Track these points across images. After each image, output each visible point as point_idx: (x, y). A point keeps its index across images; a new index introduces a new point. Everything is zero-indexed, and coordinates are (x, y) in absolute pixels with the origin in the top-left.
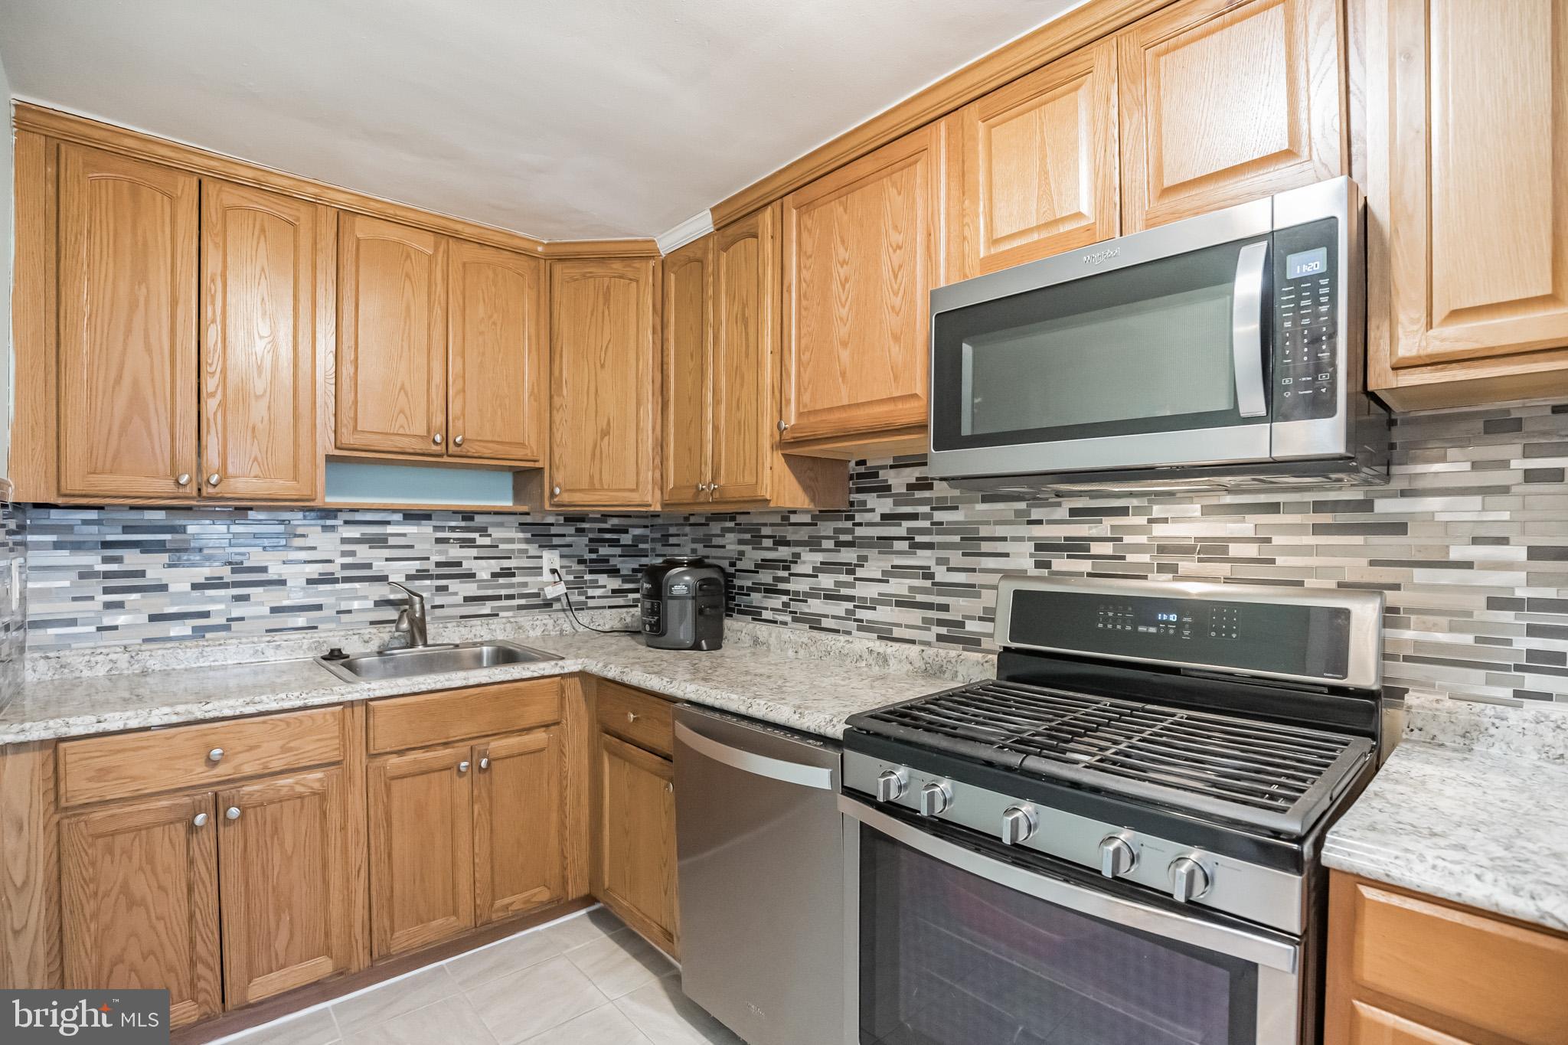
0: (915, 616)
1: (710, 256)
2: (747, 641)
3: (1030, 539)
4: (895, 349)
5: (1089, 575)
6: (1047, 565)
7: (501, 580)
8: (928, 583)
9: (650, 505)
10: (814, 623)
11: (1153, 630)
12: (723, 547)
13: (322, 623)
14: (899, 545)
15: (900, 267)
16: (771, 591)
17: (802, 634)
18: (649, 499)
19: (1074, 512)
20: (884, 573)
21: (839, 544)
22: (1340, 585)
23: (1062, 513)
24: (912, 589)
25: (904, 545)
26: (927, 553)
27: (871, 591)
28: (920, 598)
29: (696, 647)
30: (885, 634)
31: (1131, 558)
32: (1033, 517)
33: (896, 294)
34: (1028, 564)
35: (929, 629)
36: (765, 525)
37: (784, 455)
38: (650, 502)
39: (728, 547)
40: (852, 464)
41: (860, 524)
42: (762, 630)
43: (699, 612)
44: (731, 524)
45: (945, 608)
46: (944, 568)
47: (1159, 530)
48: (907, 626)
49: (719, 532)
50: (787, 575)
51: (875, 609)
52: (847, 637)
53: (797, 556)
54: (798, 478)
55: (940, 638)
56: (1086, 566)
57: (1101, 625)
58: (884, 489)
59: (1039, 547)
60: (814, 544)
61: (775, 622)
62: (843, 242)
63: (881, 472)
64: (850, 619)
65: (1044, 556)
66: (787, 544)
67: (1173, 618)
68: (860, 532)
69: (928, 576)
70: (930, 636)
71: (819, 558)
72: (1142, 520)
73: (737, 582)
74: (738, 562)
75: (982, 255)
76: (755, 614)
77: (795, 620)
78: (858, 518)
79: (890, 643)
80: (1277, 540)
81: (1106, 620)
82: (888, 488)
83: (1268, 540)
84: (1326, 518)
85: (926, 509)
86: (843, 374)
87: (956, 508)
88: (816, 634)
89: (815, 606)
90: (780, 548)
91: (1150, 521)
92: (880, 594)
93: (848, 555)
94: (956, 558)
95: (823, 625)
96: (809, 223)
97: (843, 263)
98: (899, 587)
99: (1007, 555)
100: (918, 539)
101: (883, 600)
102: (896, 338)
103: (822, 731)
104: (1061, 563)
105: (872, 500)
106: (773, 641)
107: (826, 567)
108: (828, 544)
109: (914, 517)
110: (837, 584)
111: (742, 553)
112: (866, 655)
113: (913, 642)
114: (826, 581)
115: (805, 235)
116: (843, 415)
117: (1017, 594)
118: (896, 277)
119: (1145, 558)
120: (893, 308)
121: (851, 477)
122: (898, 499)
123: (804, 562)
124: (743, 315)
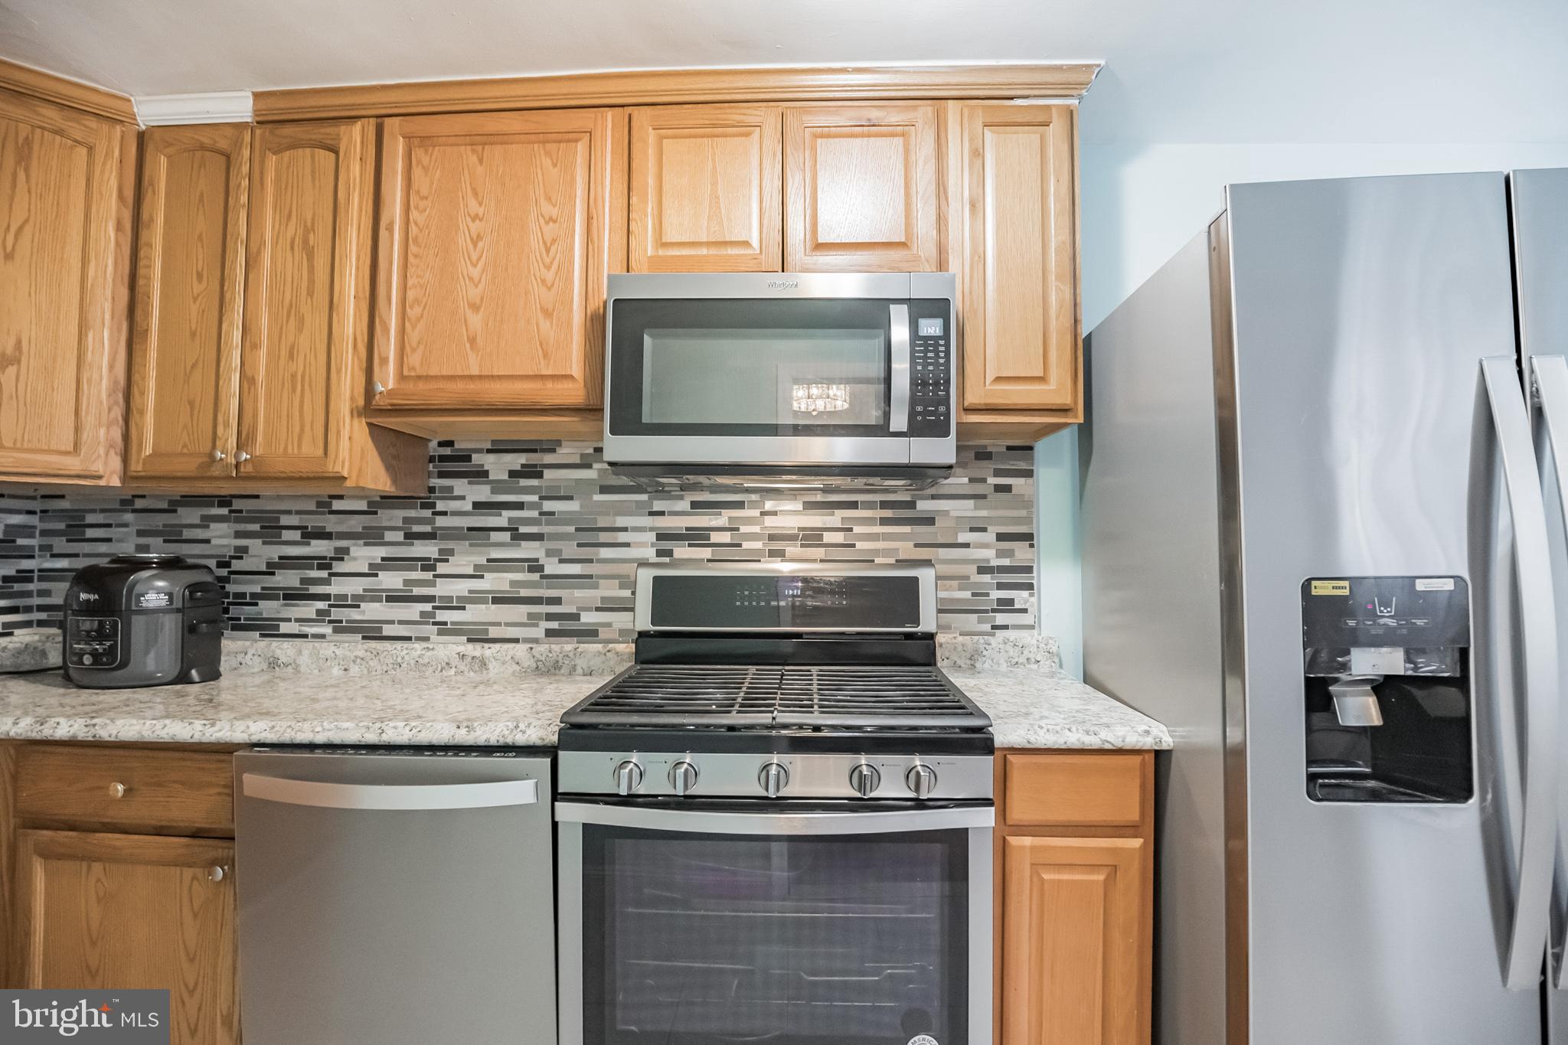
0: (521, 611)
1: (247, 152)
2: (256, 664)
3: (651, 529)
4: (545, 325)
5: (709, 560)
6: (669, 553)
8: (536, 576)
9: (100, 477)
10: (371, 632)
12: (208, 541)
14: (495, 536)
15: (554, 241)
16: (292, 596)
17: (355, 647)
18: (98, 467)
19: (695, 505)
20: (476, 567)
21: (411, 537)
22: (897, 561)
23: (684, 505)
24: (513, 583)
25: (506, 536)
26: (537, 544)
27: (459, 588)
28: (524, 593)
29: (183, 678)
30: (478, 636)
31: (746, 545)
32: (655, 509)
33: (548, 268)
34: (654, 553)
35: (537, 625)
36: (289, 512)
37: (370, 425)
38: (101, 473)
39: (214, 542)
40: (434, 444)
42: (283, 649)
43: (190, 629)
44: (224, 511)
45: (557, 601)
46: (556, 559)
47: (769, 521)
48: (507, 624)
49: (197, 521)
50: (326, 576)
51: (463, 608)
52: (425, 645)
53: (346, 551)
54: (380, 454)
55: (549, 633)
56: (706, 553)
57: (738, 603)
58: (481, 475)
59: (661, 537)
60: (372, 536)
61: (305, 636)
62: (475, 193)
63: (474, 456)
64: (427, 623)
65: (666, 545)
66: (328, 536)
68: (441, 522)
69: (541, 569)
70: (539, 632)
71: (379, 553)
72: (756, 513)
73: (231, 588)
74: (234, 562)
75: (650, 253)
76: (268, 629)
77: (336, 631)
78: (440, 506)
79: (487, 645)
80: (857, 529)
81: (742, 599)
82: (486, 474)
83: (851, 530)
84: (888, 513)
85: (535, 498)
86: (472, 341)
87: (571, 498)
88: (373, 644)
89: (372, 611)
90: (314, 542)
91: (763, 514)
92: (470, 592)
93: (425, 549)
94: (570, 549)
95: (385, 633)
96: (426, 160)
97: (475, 218)
98: (496, 582)
99: (627, 545)
100: (523, 530)
101: (475, 598)
102: (547, 313)
104: (682, 551)
105: (460, 486)
106: (304, 660)
107: (390, 563)
108: (399, 536)
109: (520, 506)
110: (406, 582)
111: (241, 552)
112: (455, 661)
113: (516, 641)
114: (391, 580)
115: (417, 172)
116: (472, 386)
117: (655, 579)
118: (548, 250)
119: (758, 545)
120: (543, 281)
121: (432, 459)
122: (498, 487)
123: (355, 559)
124: (306, 241)
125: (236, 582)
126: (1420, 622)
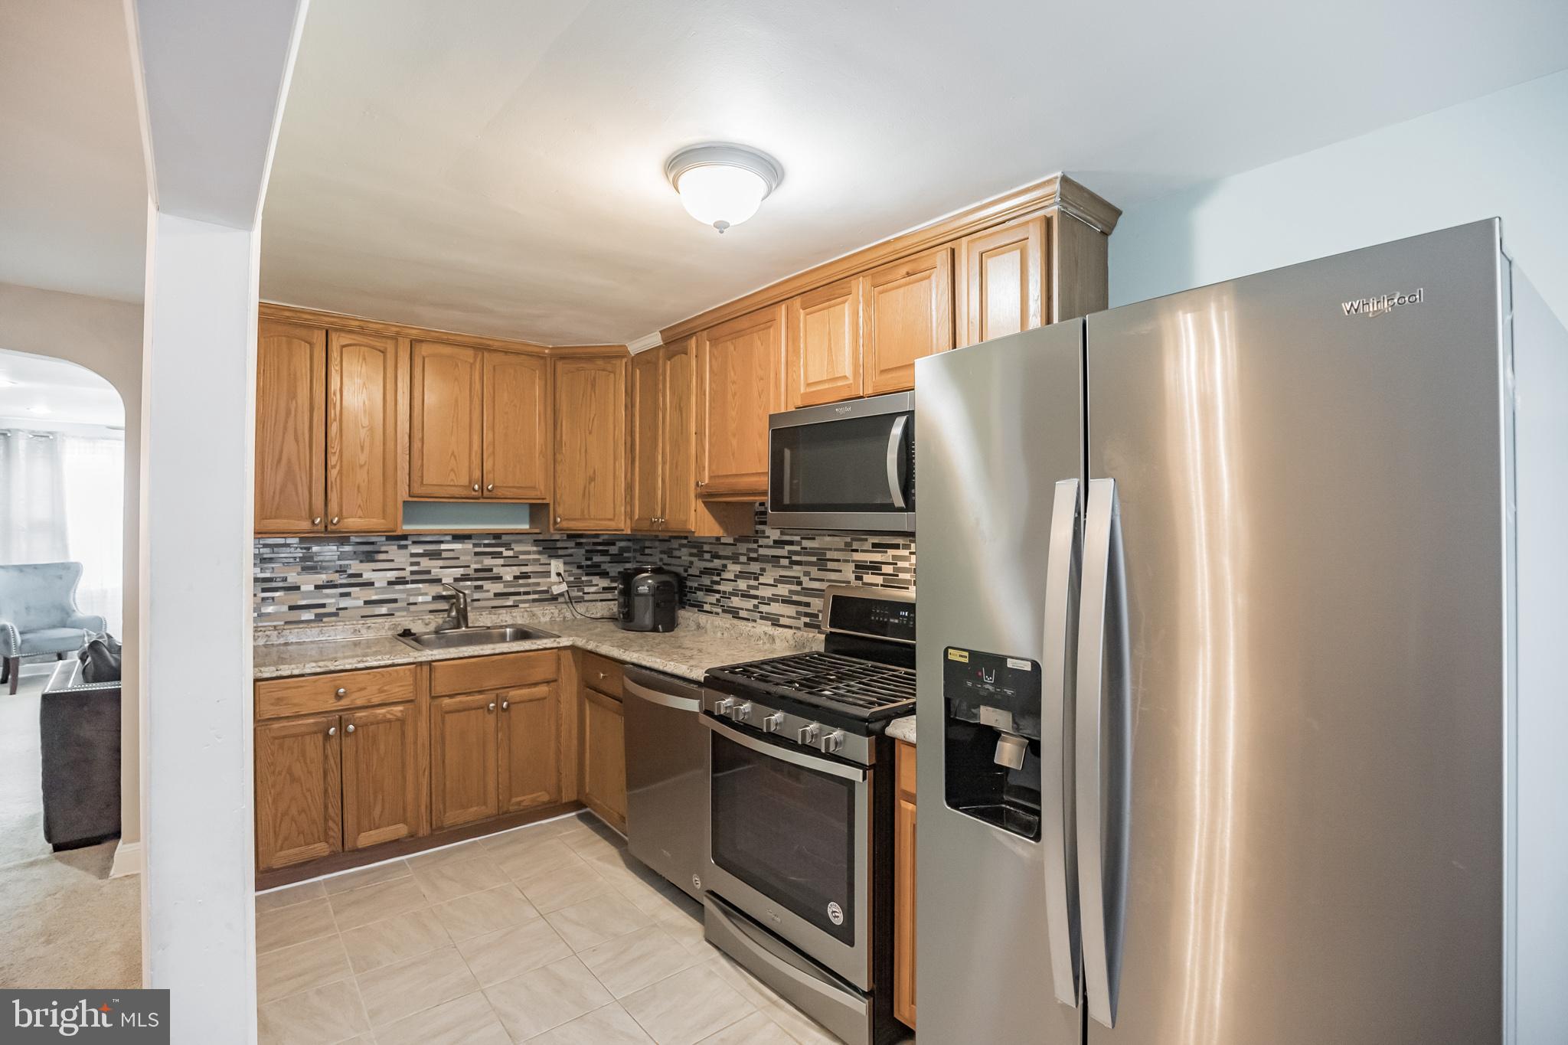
0: (791, 610)
1: (661, 362)
2: (693, 626)
3: (853, 561)
4: (759, 443)
5: (882, 586)
6: (858, 579)
7: (521, 581)
8: (799, 588)
9: (623, 530)
10: (734, 613)
11: (896, 621)
12: (680, 557)
13: (397, 611)
14: (783, 562)
15: (762, 390)
16: (710, 590)
17: (726, 621)
19: (874, 545)
20: (775, 580)
21: (750, 559)
23: (868, 546)
24: (791, 592)
25: (785, 562)
26: (799, 567)
27: (767, 592)
28: (795, 598)
29: (655, 630)
30: (776, 623)
31: (902, 576)
32: (854, 548)
33: (760, 408)
34: (852, 577)
35: (799, 619)
37: (704, 502)
38: (623, 527)
39: (683, 558)
40: (757, 504)
41: (761, 546)
42: (703, 618)
43: (657, 605)
45: (808, 605)
46: (808, 578)
48: (788, 617)
49: (677, 546)
50: (719, 580)
51: (770, 605)
52: (754, 624)
53: (725, 566)
54: (714, 516)
55: (806, 625)
56: (879, 580)
57: (873, 618)
59: (857, 567)
60: (735, 558)
61: (711, 613)
62: (733, 368)
64: (755, 611)
65: (860, 572)
66: (719, 557)
67: (908, 614)
68: (762, 551)
69: (800, 583)
70: (800, 624)
71: (738, 568)
72: (906, 553)
73: (689, 584)
74: (689, 569)
75: (802, 392)
76: (699, 606)
77: (724, 611)
78: (760, 542)
79: (778, 628)
81: (876, 614)
86: (733, 454)
87: (814, 539)
88: (736, 621)
89: (736, 601)
90: (715, 560)
92: (773, 595)
93: (755, 567)
94: (814, 572)
95: (740, 615)
96: (716, 353)
97: (734, 383)
98: (783, 590)
99: (841, 571)
100: (795, 558)
101: (774, 599)
102: (760, 436)
104: (868, 578)
105: (768, 530)
106: (709, 626)
107: (741, 575)
108: (743, 559)
109: (791, 543)
110: (749, 586)
111: (691, 563)
112: (762, 636)
113: (791, 627)
114: (742, 585)
115: (714, 359)
117: (835, 596)
118: (760, 397)
119: (906, 577)
121: (756, 514)
122: (783, 531)
123: (729, 571)
124: (680, 406)
125: (693, 581)
126: (1009, 692)
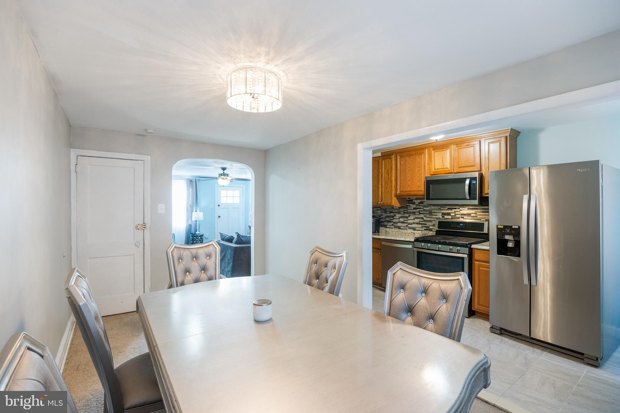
0: (420, 226)
1: (380, 161)
2: (384, 231)
3: (441, 213)
4: (418, 183)
5: (451, 218)
6: (444, 217)
8: (423, 220)
10: (399, 228)
11: (459, 226)
12: (377, 213)
14: (416, 213)
16: (389, 222)
17: (397, 230)
19: (448, 208)
20: (414, 218)
21: (404, 213)
22: (486, 220)
23: (446, 209)
24: (419, 221)
25: (418, 213)
26: (422, 215)
27: (411, 221)
28: (421, 223)
30: (414, 229)
31: (457, 216)
32: (441, 209)
33: (419, 174)
34: (441, 217)
35: (423, 228)
36: (388, 209)
37: (397, 198)
39: (379, 213)
40: (407, 198)
41: (409, 209)
42: (388, 230)
44: (379, 209)
45: (426, 224)
46: (426, 217)
47: (461, 212)
48: (418, 228)
49: (376, 210)
50: (393, 219)
51: (412, 225)
52: (407, 230)
53: (395, 215)
54: (399, 202)
55: (425, 229)
56: (450, 217)
58: (414, 203)
59: (442, 214)
60: (399, 213)
61: (390, 228)
62: (409, 164)
63: (413, 200)
64: (407, 227)
66: (393, 213)
67: (462, 225)
68: (409, 211)
70: (423, 229)
71: (400, 215)
72: (459, 210)
73: (381, 220)
75: (433, 170)
76: (385, 226)
77: (394, 227)
78: (408, 208)
80: (478, 213)
81: (452, 225)
82: (415, 203)
83: (476, 213)
84: (484, 211)
85: (422, 207)
86: (409, 186)
87: (428, 207)
88: (400, 230)
89: (399, 224)
90: (391, 214)
93: (407, 215)
94: (428, 216)
95: (401, 228)
96: (402, 159)
97: (409, 167)
98: (417, 221)
99: (437, 215)
100: (421, 212)
101: (414, 223)
102: (419, 181)
103: (410, 240)
104: (446, 217)
105: (411, 205)
106: (390, 231)
107: (402, 217)
108: (403, 213)
109: (420, 208)
110: (404, 220)
111: (382, 215)
112: (411, 233)
113: (420, 230)
114: (402, 220)
115: (401, 161)
116: (409, 192)
117: (439, 221)
118: (419, 172)
119: (459, 216)
120: (418, 176)
121: (407, 201)
122: (417, 205)
123: (397, 216)
124: (388, 172)
125: (382, 219)
126: (513, 232)
